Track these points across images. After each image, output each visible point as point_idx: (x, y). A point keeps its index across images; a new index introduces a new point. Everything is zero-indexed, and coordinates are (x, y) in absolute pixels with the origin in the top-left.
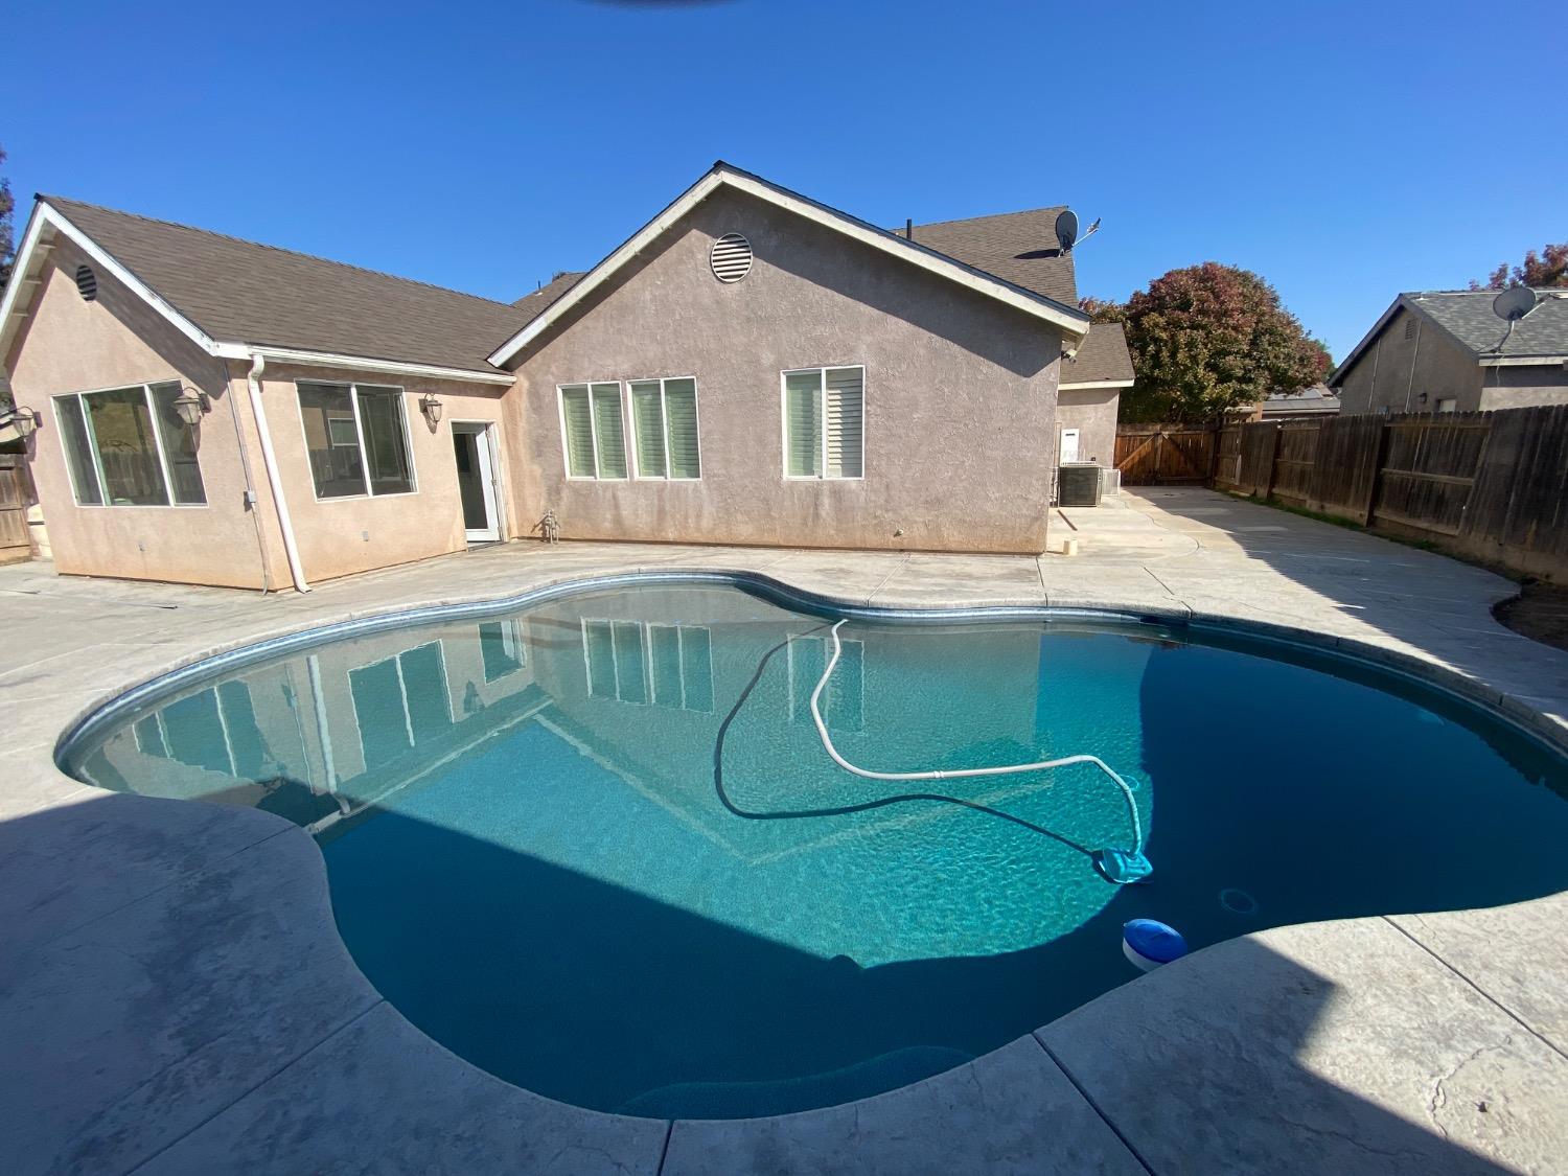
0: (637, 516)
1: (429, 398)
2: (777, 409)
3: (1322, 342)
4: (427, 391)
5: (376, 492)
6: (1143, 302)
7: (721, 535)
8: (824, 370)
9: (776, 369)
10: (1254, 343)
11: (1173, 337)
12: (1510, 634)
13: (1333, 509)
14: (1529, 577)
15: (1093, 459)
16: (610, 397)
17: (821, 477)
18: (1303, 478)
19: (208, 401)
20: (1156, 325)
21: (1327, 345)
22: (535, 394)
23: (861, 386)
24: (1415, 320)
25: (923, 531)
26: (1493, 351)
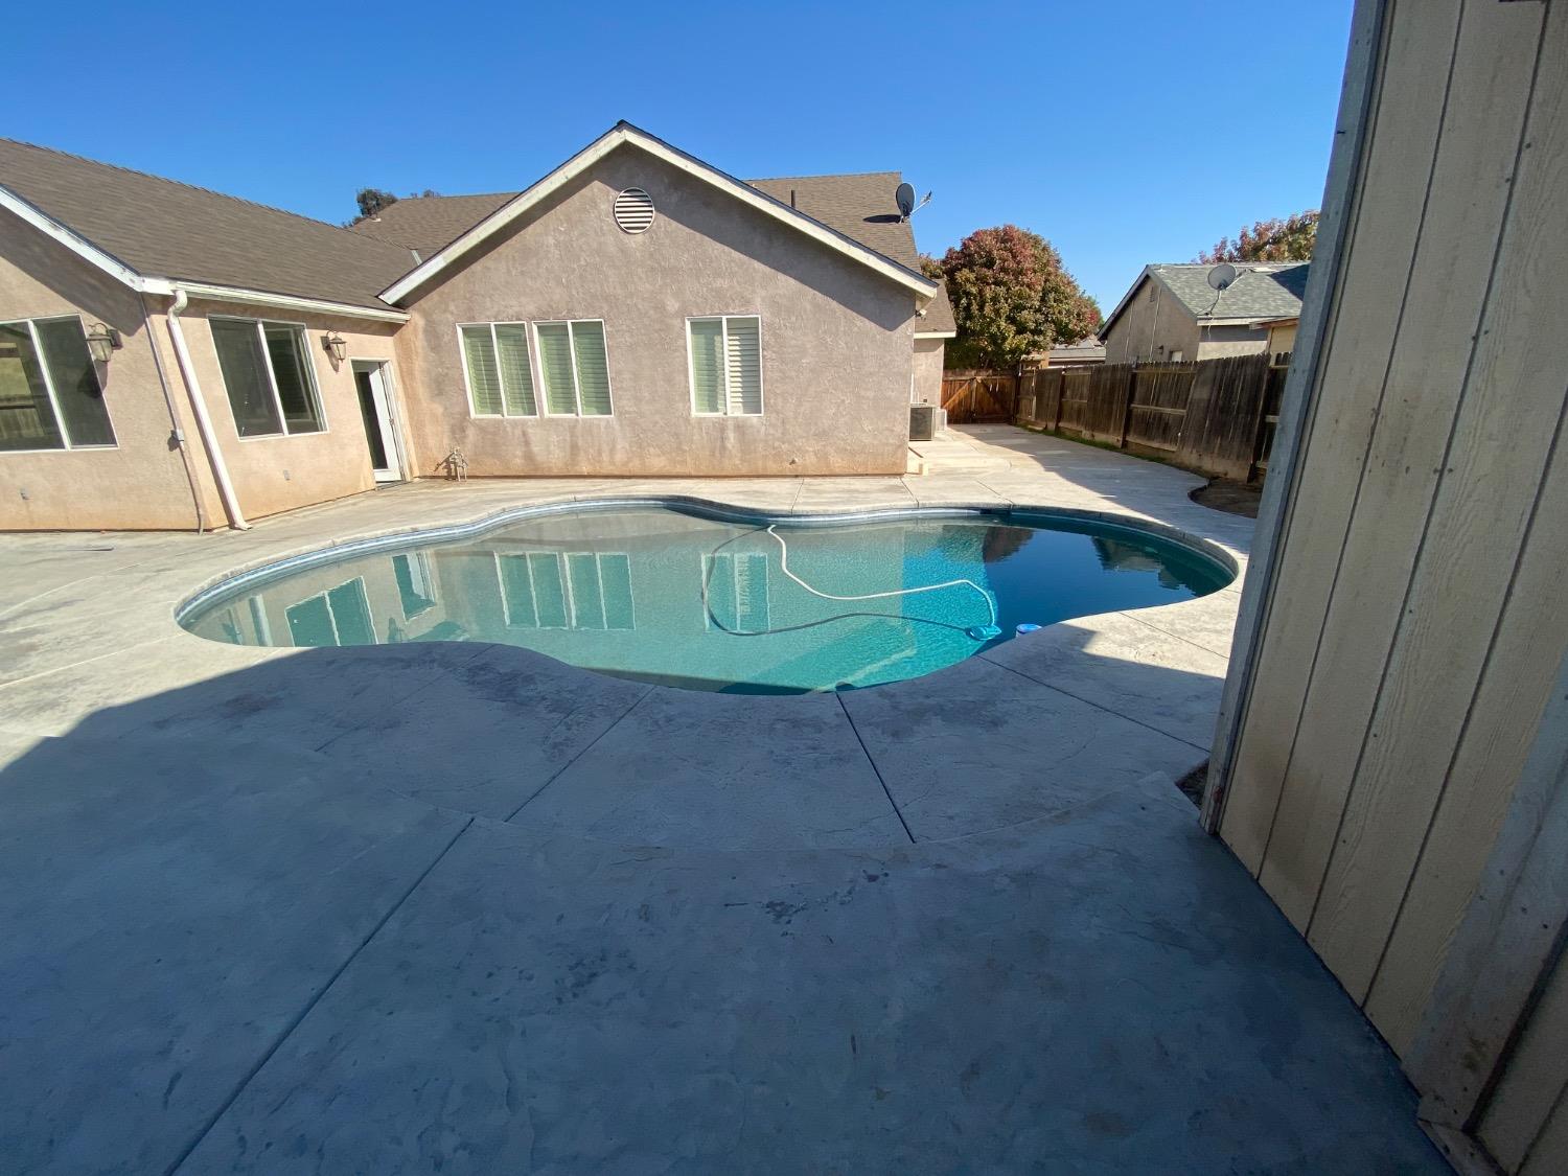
0: (549, 453)
1: (331, 335)
2: (684, 352)
3: (1093, 298)
4: (330, 329)
5: (291, 431)
6: (957, 258)
7: (635, 466)
8: (724, 318)
9: (682, 314)
10: (1043, 300)
11: (981, 292)
12: (1196, 505)
13: (1100, 437)
14: (1215, 475)
15: (925, 401)
16: (514, 336)
17: (725, 414)
18: (1078, 416)
19: (119, 336)
20: (968, 280)
21: (1098, 300)
22: (432, 332)
23: (758, 334)
24: (1157, 287)
25: (813, 459)
26: (1207, 314)
